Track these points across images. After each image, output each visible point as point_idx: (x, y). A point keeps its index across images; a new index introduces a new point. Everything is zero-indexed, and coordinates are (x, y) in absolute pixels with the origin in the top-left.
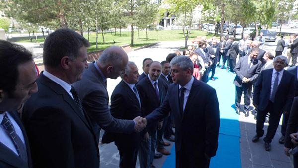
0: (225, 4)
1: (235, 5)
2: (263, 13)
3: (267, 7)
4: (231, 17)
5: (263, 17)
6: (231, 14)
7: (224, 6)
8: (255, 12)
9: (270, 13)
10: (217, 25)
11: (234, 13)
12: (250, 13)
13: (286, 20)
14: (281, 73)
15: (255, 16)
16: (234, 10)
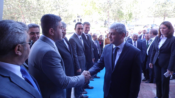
0: (109, 11)
1: (114, 11)
2: (127, 15)
3: (129, 12)
4: (112, 17)
5: (127, 17)
6: (112, 16)
7: (108, 12)
8: (123, 15)
9: (130, 15)
10: (105, 22)
11: (113, 16)
12: (121, 15)
13: (138, 18)
14: (136, 42)
15: (124, 16)
16: (113, 14)
